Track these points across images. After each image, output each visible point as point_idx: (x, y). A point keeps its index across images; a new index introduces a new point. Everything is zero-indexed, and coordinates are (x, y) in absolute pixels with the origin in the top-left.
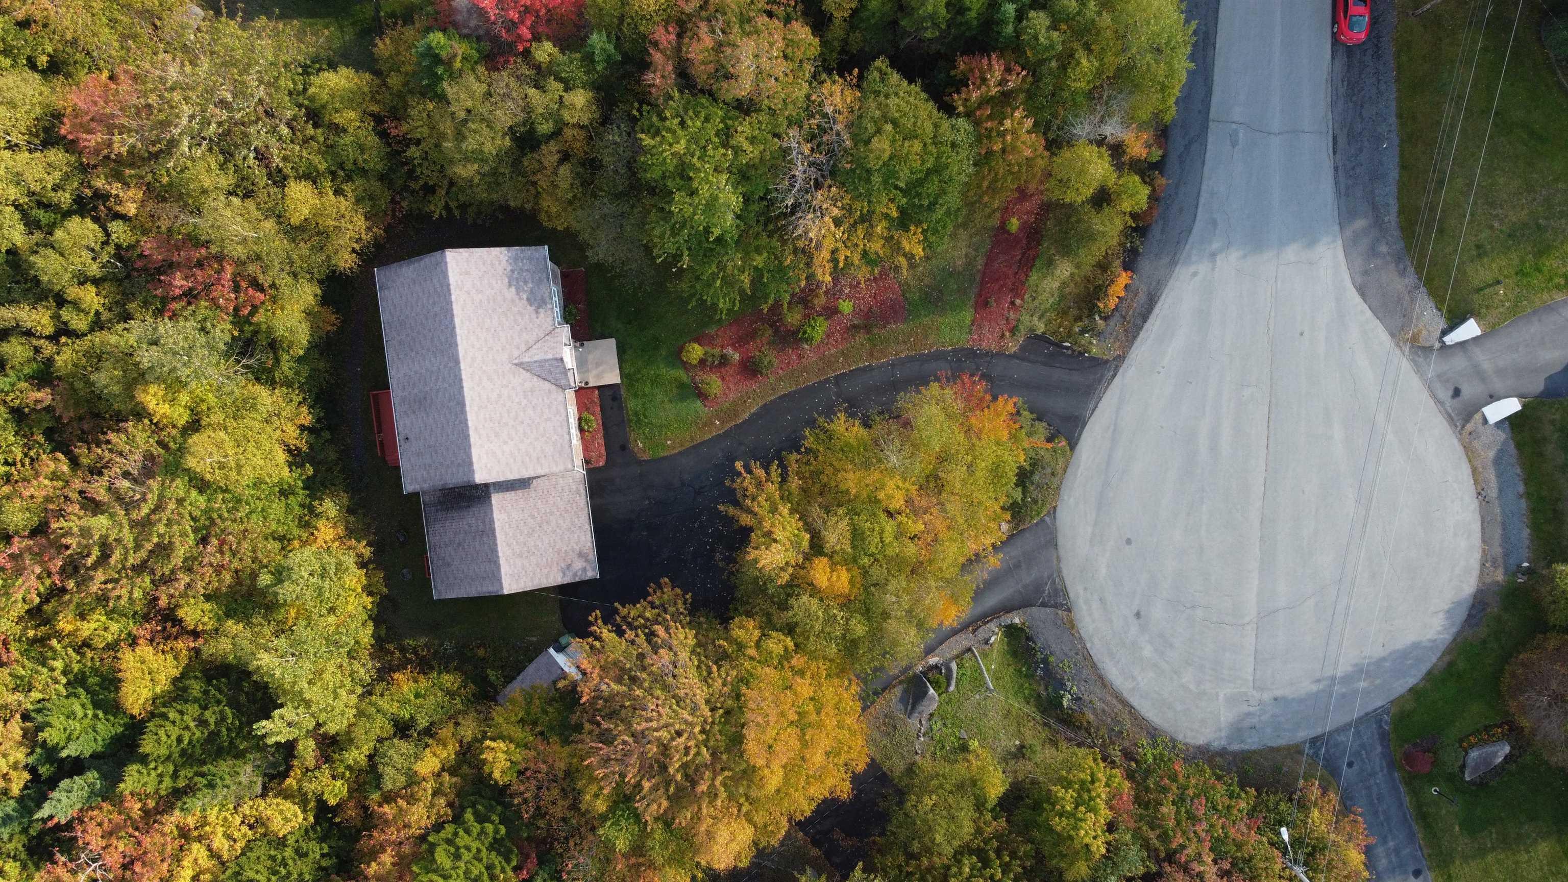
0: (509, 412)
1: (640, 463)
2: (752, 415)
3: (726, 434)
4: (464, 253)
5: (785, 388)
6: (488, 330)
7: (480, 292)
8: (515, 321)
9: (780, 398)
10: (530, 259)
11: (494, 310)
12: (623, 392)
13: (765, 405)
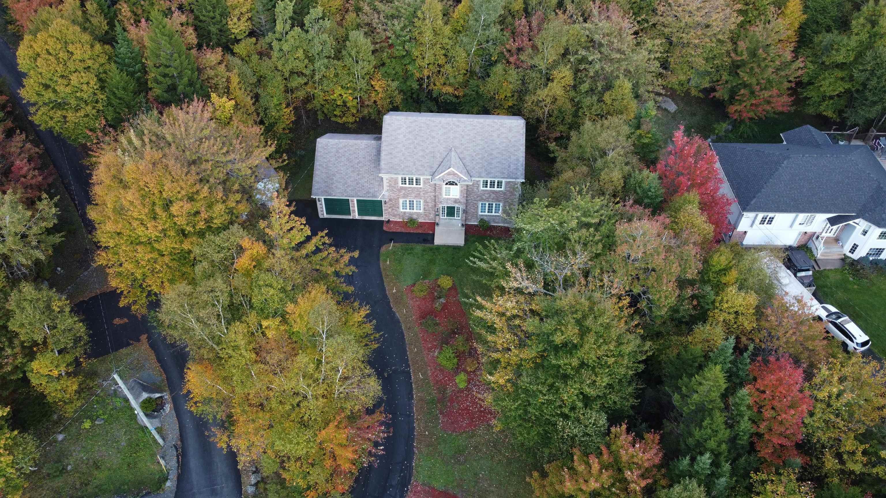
0: (423, 141)
1: (380, 247)
2: (394, 313)
3: (385, 296)
4: (523, 131)
5: (408, 336)
6: (475, 137)
7: (499, 136)
8: (478, 154)
9: (402, 333)
10: (517, 169)
11: (486, 142)
12: (428, 245)
13: (399, 322)
